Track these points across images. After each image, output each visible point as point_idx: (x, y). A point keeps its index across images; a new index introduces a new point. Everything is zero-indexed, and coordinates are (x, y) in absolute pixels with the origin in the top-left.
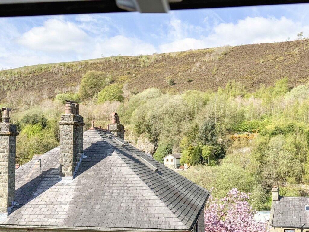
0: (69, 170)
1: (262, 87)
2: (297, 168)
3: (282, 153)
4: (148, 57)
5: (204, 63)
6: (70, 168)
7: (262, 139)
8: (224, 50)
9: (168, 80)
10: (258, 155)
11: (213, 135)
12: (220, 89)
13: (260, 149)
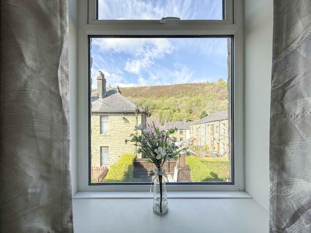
0: (101, 96)
1: (161, 97)
2: (170, 119)
3: (166, 115)
4: (128, 88)
5: (145, 90)
6: (101, 95)
7: (161, 111)
8: (151, 87)
9: (134, 95)
10: (160, 115)
11: (148, 110)
12: (150, 98)
13: (161, 114)
